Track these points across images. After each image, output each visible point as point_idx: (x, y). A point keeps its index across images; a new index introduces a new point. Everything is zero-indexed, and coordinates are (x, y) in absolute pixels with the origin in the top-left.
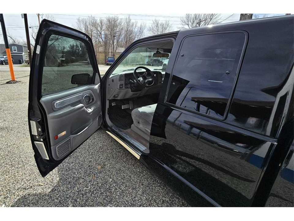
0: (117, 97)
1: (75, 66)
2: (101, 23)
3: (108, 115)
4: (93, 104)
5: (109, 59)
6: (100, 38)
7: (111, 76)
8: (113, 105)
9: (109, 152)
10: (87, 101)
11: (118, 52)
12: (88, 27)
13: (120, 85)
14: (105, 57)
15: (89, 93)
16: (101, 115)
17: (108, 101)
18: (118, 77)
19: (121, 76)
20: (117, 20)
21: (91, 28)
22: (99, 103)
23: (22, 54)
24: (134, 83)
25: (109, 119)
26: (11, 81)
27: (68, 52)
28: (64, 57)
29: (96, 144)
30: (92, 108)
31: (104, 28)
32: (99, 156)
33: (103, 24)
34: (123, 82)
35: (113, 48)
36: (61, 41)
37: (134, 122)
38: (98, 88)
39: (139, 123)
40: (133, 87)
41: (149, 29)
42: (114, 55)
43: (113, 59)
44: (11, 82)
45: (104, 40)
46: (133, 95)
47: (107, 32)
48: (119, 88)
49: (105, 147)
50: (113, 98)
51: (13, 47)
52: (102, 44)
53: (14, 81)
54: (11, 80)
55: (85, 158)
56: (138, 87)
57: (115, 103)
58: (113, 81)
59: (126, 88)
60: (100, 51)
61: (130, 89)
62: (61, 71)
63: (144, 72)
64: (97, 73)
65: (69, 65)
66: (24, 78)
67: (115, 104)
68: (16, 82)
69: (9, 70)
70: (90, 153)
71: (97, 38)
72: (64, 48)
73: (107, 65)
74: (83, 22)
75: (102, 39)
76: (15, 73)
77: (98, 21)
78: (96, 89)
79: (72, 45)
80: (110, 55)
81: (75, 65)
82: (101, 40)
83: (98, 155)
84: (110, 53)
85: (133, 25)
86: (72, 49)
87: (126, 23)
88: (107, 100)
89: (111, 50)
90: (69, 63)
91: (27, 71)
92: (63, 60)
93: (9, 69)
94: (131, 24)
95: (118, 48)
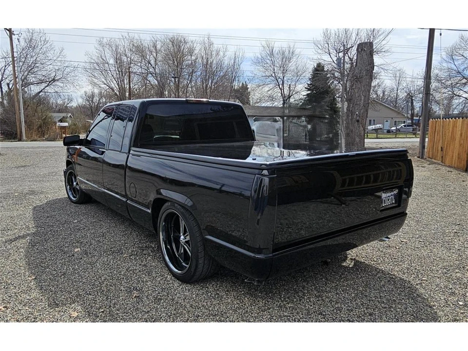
2: (155, 47)
20: (184, 43)
28: (68, 119)
33: (158, 47)
36: (61, 85)
41: (255, 61)
72: (71, 100)
74: (110, 46)
77: (149, 44)
79: (89, 93)
86: (89, 101)
92: (65, 127)
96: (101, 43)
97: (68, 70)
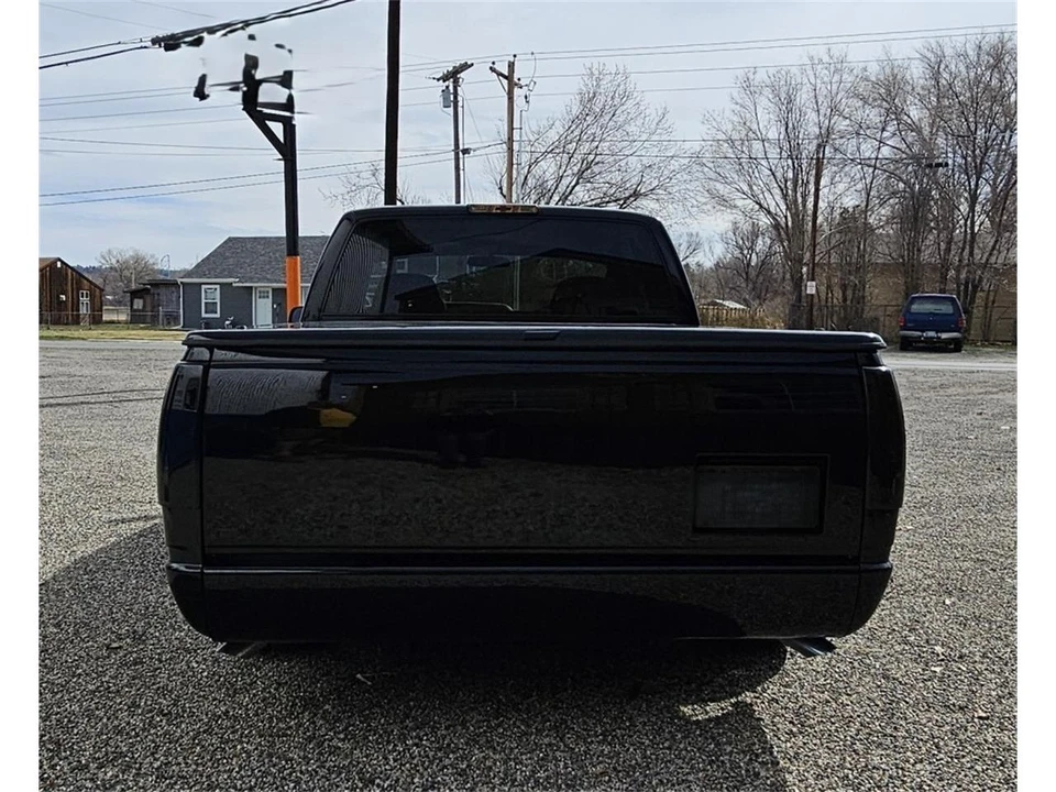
73: (905, 348)
96: (748, 87)
97: (675, 165)
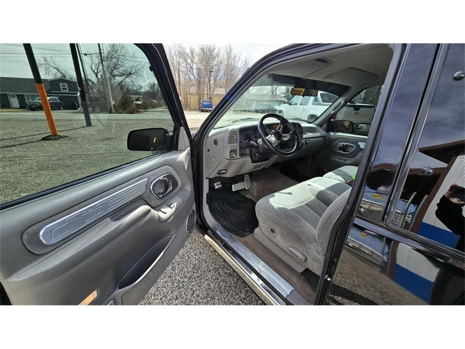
0: (224, 173)
1: (158, 113)
2: (192, 53)
3: (208, 206)
4: (176, 194)
5: (205, 103)
6: (191, 75)
7: (212, 132)
8: (216, 187)
9: (212, 276)
10: (162, 191)
11: (217, 95)
12: (173, 57)
13: (231, 151)
14: (199, 100)
15: (166, 172)
16: (193, 211)
17: (208, 180)
18: (227, 135)
19: (233, 132)
20: (214, 49)
21: (178, 60)
22: (189, 188)
23: (76, 95)
24: (257, 147)
25: (210, 213)
26: (50, 136)
27: (147, 94)
28: (141, 99)
29: (187, 257)
30: (172, 206)
31: (196, 59)
32: (192, 289)
33: (194, 54)
34: (236, 146)
35: (209, 88)
36: (135, 77)
37: (260, 223)
38: (186, 158)
39: (273, 231)
40: (254, 155)
42: (211, 98)
43: (210, 103)
44: (51, 138)
45: (196, 77)
46: (254, 169)
47: (200, 66)
48: (228, 158)
49: (204, 265)
50: (217, 176)
51: (61, 84)
52: (194, 82)
53: (56, 135)
54: (51, 134)
55: (164, 299)
56: (264, 154)
57: (220, 183)
58: (216, 142)
59: (242, 155)
60: (191, 92)
61: (250, 158)
62: (134, 120)
63: (278, 124)
64: (182, 128)
65: (148, 111)
66: (74, 131)
67: (220, 186)
68: (58, 138)
69: (46, 118)
70: (176, 284)
71: (186, 75)
72: (141, 87)
73: (202, 112)
75: (194, 75)
76: (56, 124)
77: (188, 51)
78: (182, 163)
79: (152, 83)
80: (206, 98)
81: (157, 111)
82: (192, 77)
83: (190, 287)
84: (206, 96)
85: (235, 57)
86: (152, 88)
87: (226, 54)
88: (205, 179)
89: (207, 91)
90: (148, 109)
91: (81, 120)
92: (140, 104)
93: (45, 116)
94: (233, 55)
95: (216, 89)
97: (138, 67)
